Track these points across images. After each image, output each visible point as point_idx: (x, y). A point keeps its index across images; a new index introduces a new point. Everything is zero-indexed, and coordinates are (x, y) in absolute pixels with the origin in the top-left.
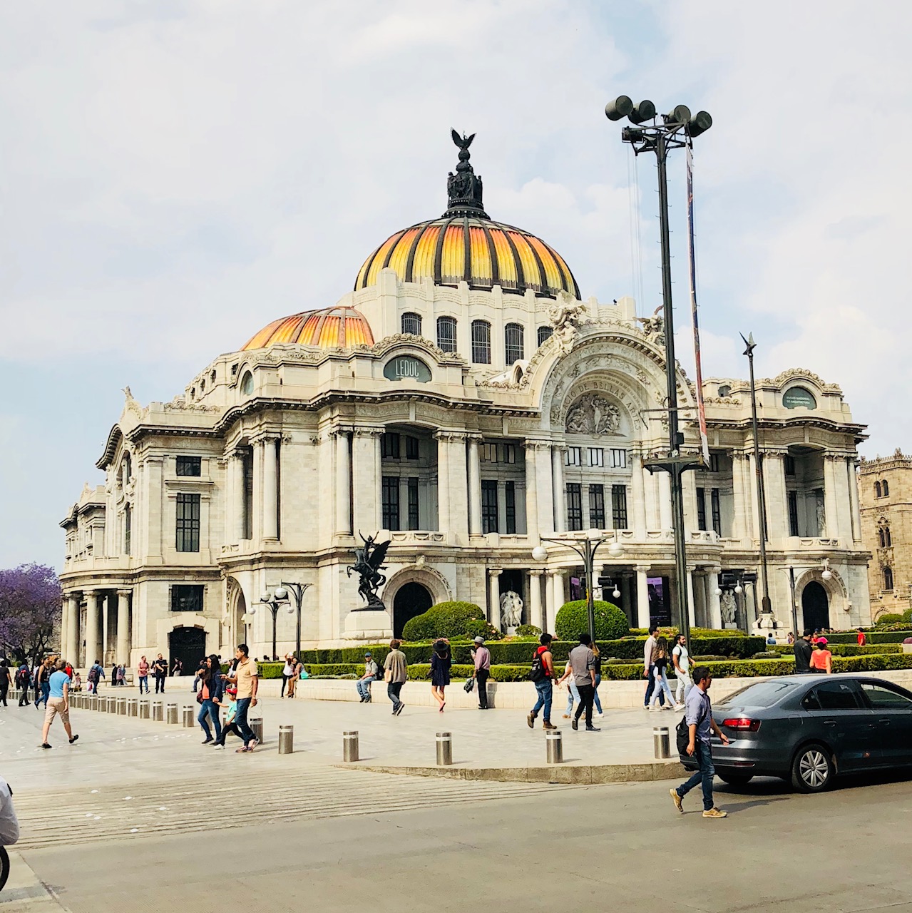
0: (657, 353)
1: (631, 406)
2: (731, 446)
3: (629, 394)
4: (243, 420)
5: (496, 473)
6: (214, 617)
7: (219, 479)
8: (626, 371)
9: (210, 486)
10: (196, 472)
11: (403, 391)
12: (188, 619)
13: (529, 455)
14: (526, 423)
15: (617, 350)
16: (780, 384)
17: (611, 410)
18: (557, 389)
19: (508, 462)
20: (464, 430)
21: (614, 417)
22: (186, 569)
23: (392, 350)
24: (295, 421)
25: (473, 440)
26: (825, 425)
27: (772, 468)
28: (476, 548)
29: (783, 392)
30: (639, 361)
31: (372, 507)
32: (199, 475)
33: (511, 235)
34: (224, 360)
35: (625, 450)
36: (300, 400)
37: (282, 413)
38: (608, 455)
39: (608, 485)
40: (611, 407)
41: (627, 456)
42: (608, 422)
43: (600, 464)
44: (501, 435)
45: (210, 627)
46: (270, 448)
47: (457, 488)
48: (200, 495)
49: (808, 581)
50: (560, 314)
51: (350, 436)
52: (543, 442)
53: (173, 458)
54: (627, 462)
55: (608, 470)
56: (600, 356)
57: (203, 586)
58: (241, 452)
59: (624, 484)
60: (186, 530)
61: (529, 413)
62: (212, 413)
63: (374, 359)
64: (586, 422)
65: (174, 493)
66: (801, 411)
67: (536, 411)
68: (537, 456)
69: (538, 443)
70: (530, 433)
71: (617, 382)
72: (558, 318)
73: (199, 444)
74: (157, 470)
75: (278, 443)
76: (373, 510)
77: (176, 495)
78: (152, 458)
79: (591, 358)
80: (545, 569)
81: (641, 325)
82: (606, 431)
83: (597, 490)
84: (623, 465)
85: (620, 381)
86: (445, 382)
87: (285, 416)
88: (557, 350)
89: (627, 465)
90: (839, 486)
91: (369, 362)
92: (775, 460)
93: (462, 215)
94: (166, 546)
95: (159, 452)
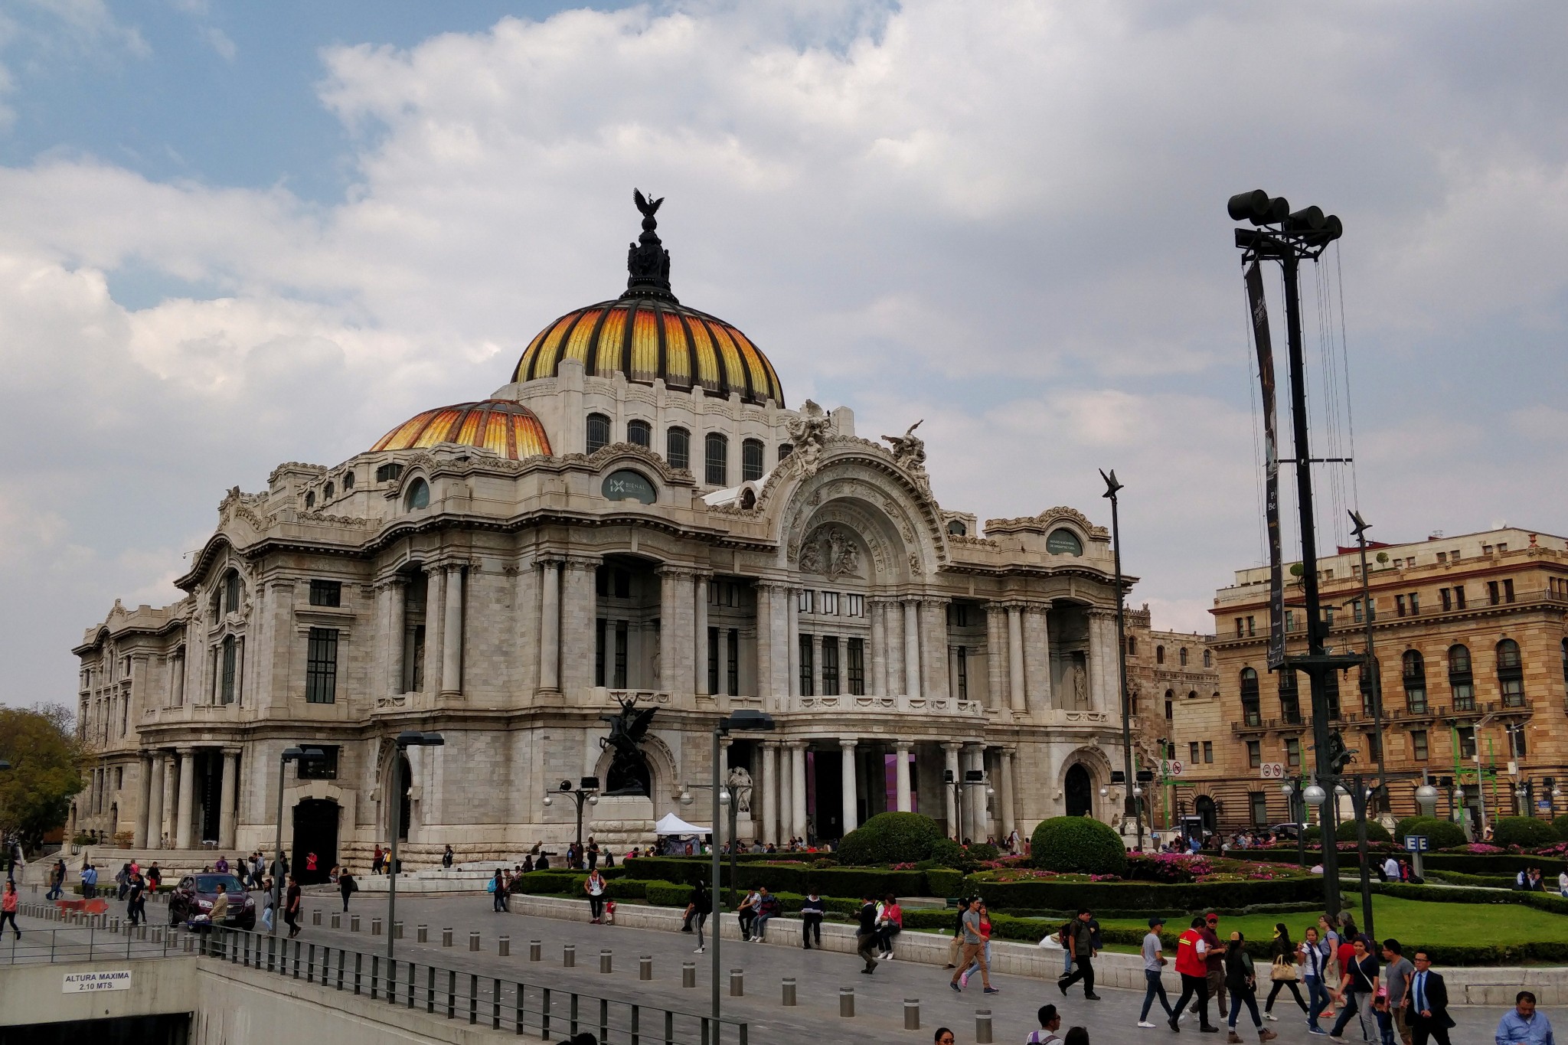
0: (910, 481)
1: (873, 543)
2: (987, 597)
3: (872, 529)
4: (411, 539)
5: (718, 619)
6: (350, 787)
7: (362, 612)
8: (872, 500)
9: (352, 619)
10: (335, 601)
11: (626, 514)
12: (319, 789)
13: (764, 598)
14: (761, 560)
15: (864, 475)
16: (1045, 525)
17: (850, 546)
18: (796, 519)
19: (731, 606)
20: (692, 565)
21: (853, 555)
22: (319, 725)
23: (613, 462)
24: (487, 545)
25: (703, 578)
26: (1092, 576)
27: (1035, 625)
28: (704, 713)
29: (1048, 534)
30: (888, 488)
31: (585, 657)
32: (338, 605)
33: (711, 326)
34: (367, 461)
35: (862, 596)
36: (496, 519)
37: (471, 534)
38: (845, 601)
39: (844, 636)
40: (850, 543)
41: (865, 604)
42: (845, 561)
43: (835, 612)
44: (731, 572)
45: (344, 798)
46: (454, 578)
47: (682, 637)
48: (338, 630)
49: (1072, 762)
50: (803, 427)
51: (561, 568)
52: (779, 584)
53: (307, 583)
54: (865, 610)
55: (845, 620)
56: (844, 480)
57: (338, 747)
58: (402, 579)
59: (862, 637)
60: (318, 675)
61: (765, 547)
62: (356, 527)
63: (592, 472)
64: (821, 558)
65: (307, 626)
66: (1067, 559)
67: (773, 544)
68: (772, 599)
69: (775, 584)
70: (765, 571)
71: (859, 513)
72: (800, 433)
73: (340, 566)
74: (287, 597)
75: (465, 572)
76: (585, 661)
77: (309, 630)
78: (281, 582)
79: (833, 483)
80: (781, 741)
81: (890, 446)
82: (843, 572)
83: (831, 643)
84: (860, 615)
85: (863, 513)
86: (673, 505)
87: (474, 538)
88: (799, 472)
89: (865, 614)
90: (1106, 650)
91: (586, 476)
92: (1038, 615)
93: (648, 296)
94: (293, 694)
95: (289, 574)
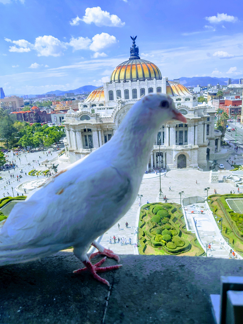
20: (96, 129)
25: (100, 130)
31: (80, 144)
44: (107, 128)
49: (179, 154)
63: (78, 117)
67: (113, 123)
70: (114, 127)
86: (92, 120)
92: (172, 128)
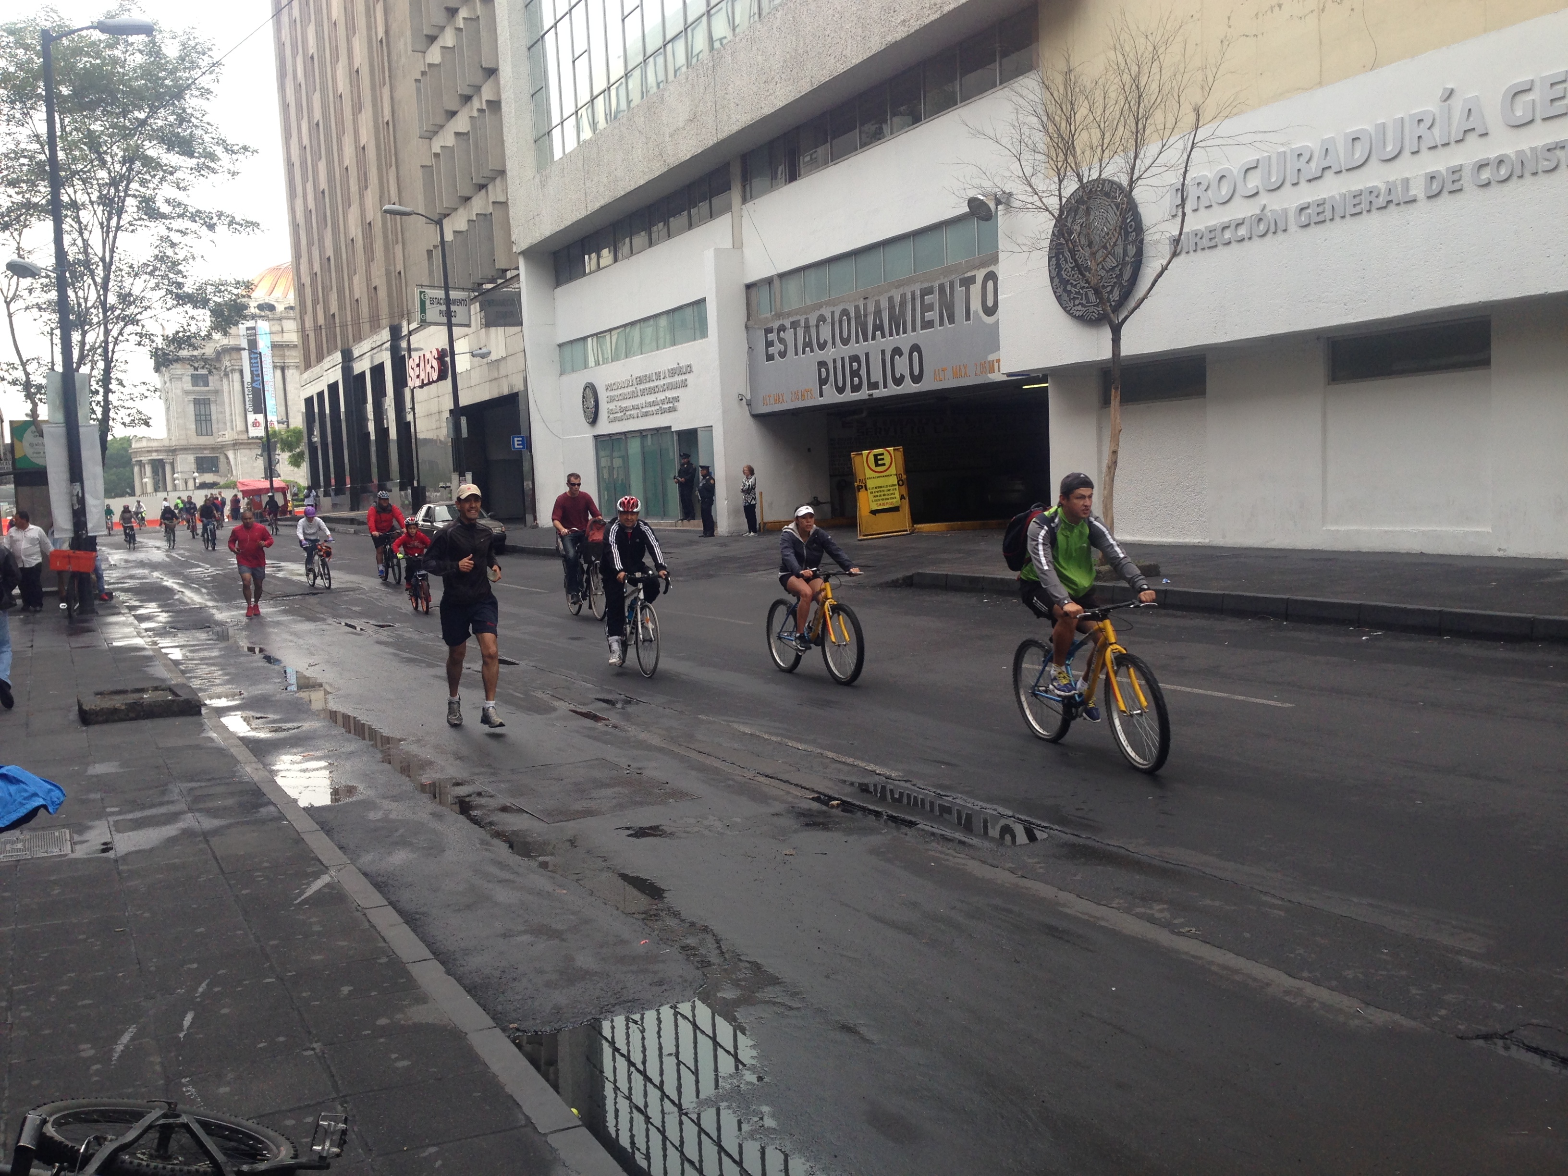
9: (216, 393)
10: (206, 384)
22: (205, 447)
32: (208, 386)
48: (210, 399)
53: (189, 376)
57: (217, 456)
60: (201, 422)
65: (191, 398)
74: (179, 384)
77: (194, 400)
94: (189, 432)
95: (179, 372)
